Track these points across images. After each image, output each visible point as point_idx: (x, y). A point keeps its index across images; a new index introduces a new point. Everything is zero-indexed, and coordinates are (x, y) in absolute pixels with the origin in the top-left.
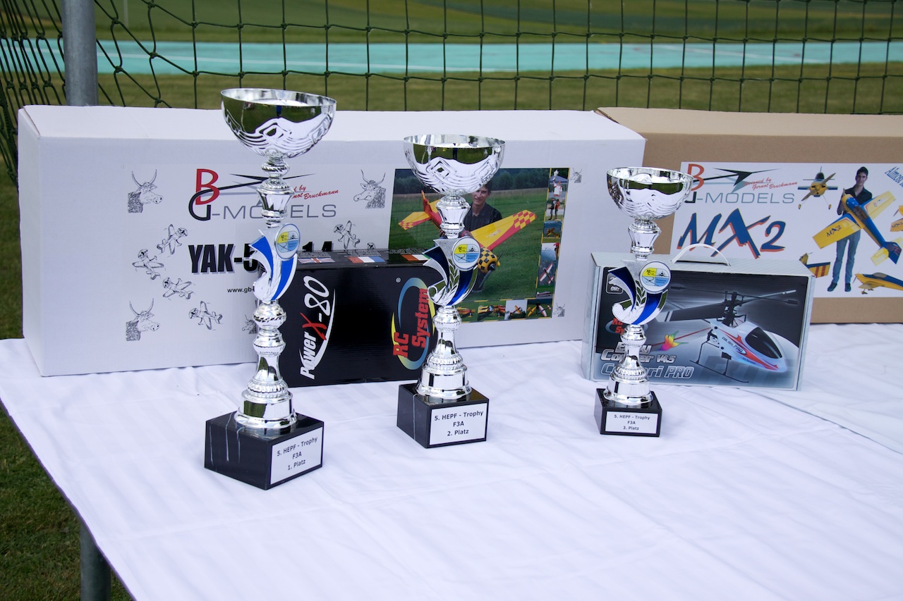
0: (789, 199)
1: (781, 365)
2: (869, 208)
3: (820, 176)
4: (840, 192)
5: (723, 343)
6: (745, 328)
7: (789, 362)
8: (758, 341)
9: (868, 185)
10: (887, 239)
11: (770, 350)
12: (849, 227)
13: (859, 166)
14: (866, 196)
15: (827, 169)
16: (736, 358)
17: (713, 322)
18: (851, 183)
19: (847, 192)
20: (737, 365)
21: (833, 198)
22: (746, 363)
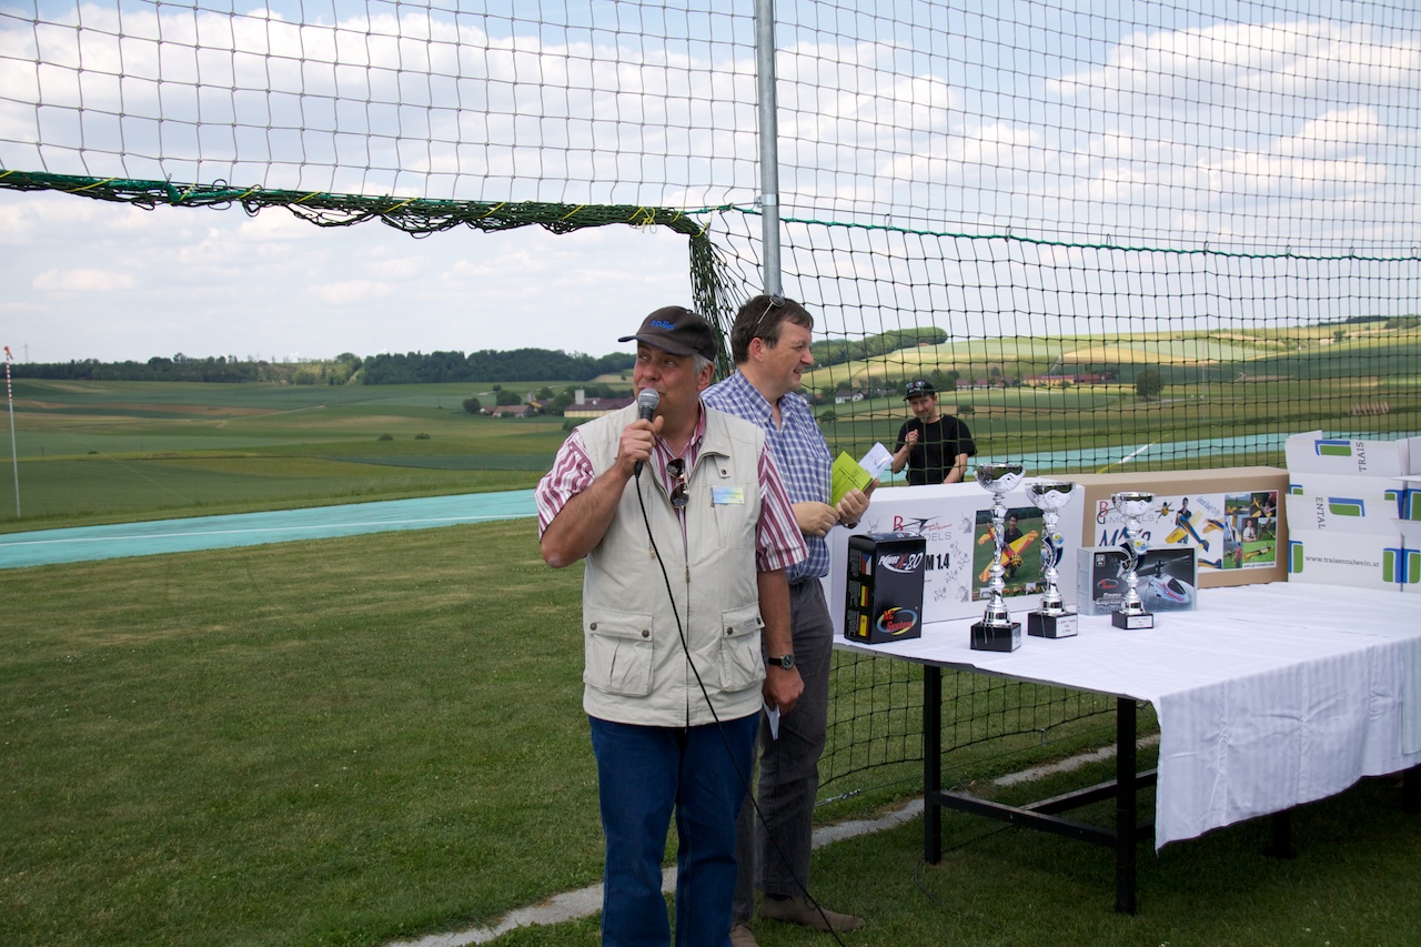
0: (1151, 518)
1: (1186, 598)
2: (1191, 520)
3: (1165, 504)
4: (1176, 512)
5: (1157, 589)
6: (1166, 579)
7: (1190, 596)
8: (1174, 586)
9: (1189, 508)
10: (1202, 538)
11: (1180, 590)
12: (1183, 532)
13: (1183, 497)
14: (1188, 514)
15: (1168, 499)
16: (1164, 597)
17: (1151, 577)
18: (1181, 508)
19: (1180, 512)
20: (1164, 601)
21: (1173, 516)
22: (1169, 599)
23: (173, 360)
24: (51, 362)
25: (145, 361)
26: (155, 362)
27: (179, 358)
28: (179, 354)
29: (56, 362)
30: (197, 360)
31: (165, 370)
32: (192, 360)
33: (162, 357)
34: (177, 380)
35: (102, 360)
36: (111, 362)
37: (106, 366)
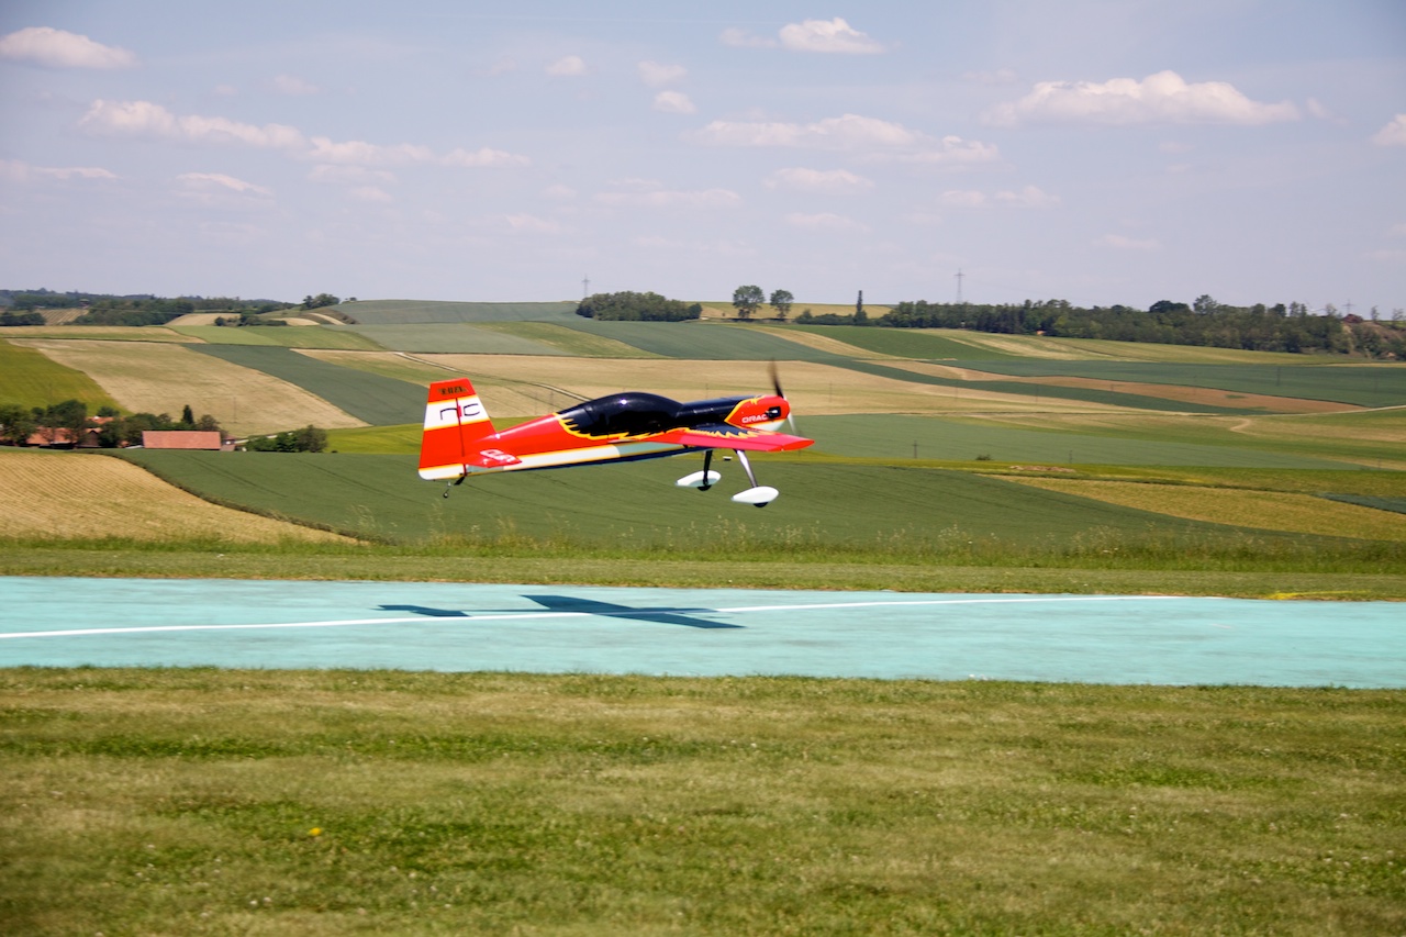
23: (1192, 308)
24: (994, 304)
25: (1145, 308)
26: (1162, 308)
27: (1203, 305)
28: (1205, 297)
29: (1002, 304)
30: (1234, 309)
31: (1175, 326)
32: (1225, 308)
33: (1174, 301)
34: (1194, 344)
35: (1075, 304)
36: (1088, 306)
37: (1080, 313)
